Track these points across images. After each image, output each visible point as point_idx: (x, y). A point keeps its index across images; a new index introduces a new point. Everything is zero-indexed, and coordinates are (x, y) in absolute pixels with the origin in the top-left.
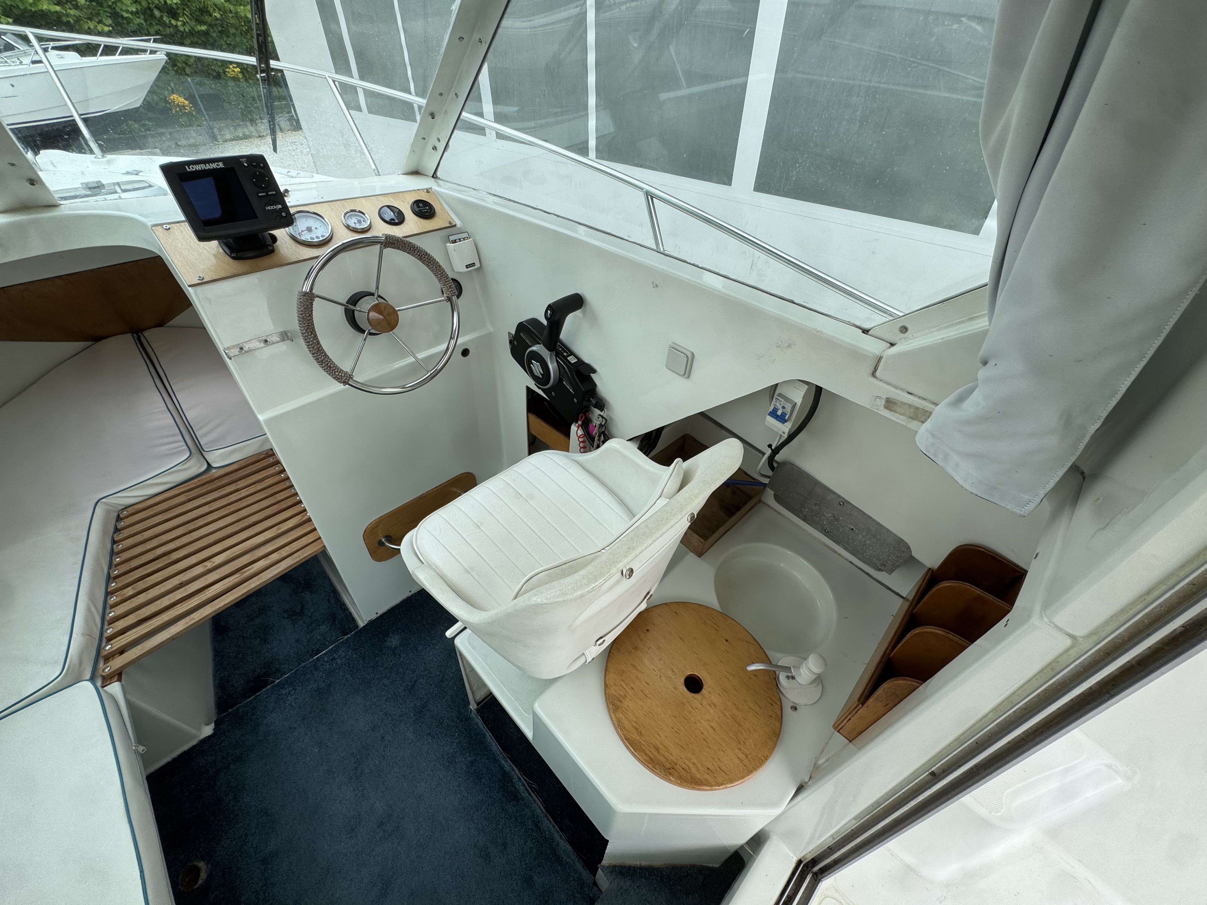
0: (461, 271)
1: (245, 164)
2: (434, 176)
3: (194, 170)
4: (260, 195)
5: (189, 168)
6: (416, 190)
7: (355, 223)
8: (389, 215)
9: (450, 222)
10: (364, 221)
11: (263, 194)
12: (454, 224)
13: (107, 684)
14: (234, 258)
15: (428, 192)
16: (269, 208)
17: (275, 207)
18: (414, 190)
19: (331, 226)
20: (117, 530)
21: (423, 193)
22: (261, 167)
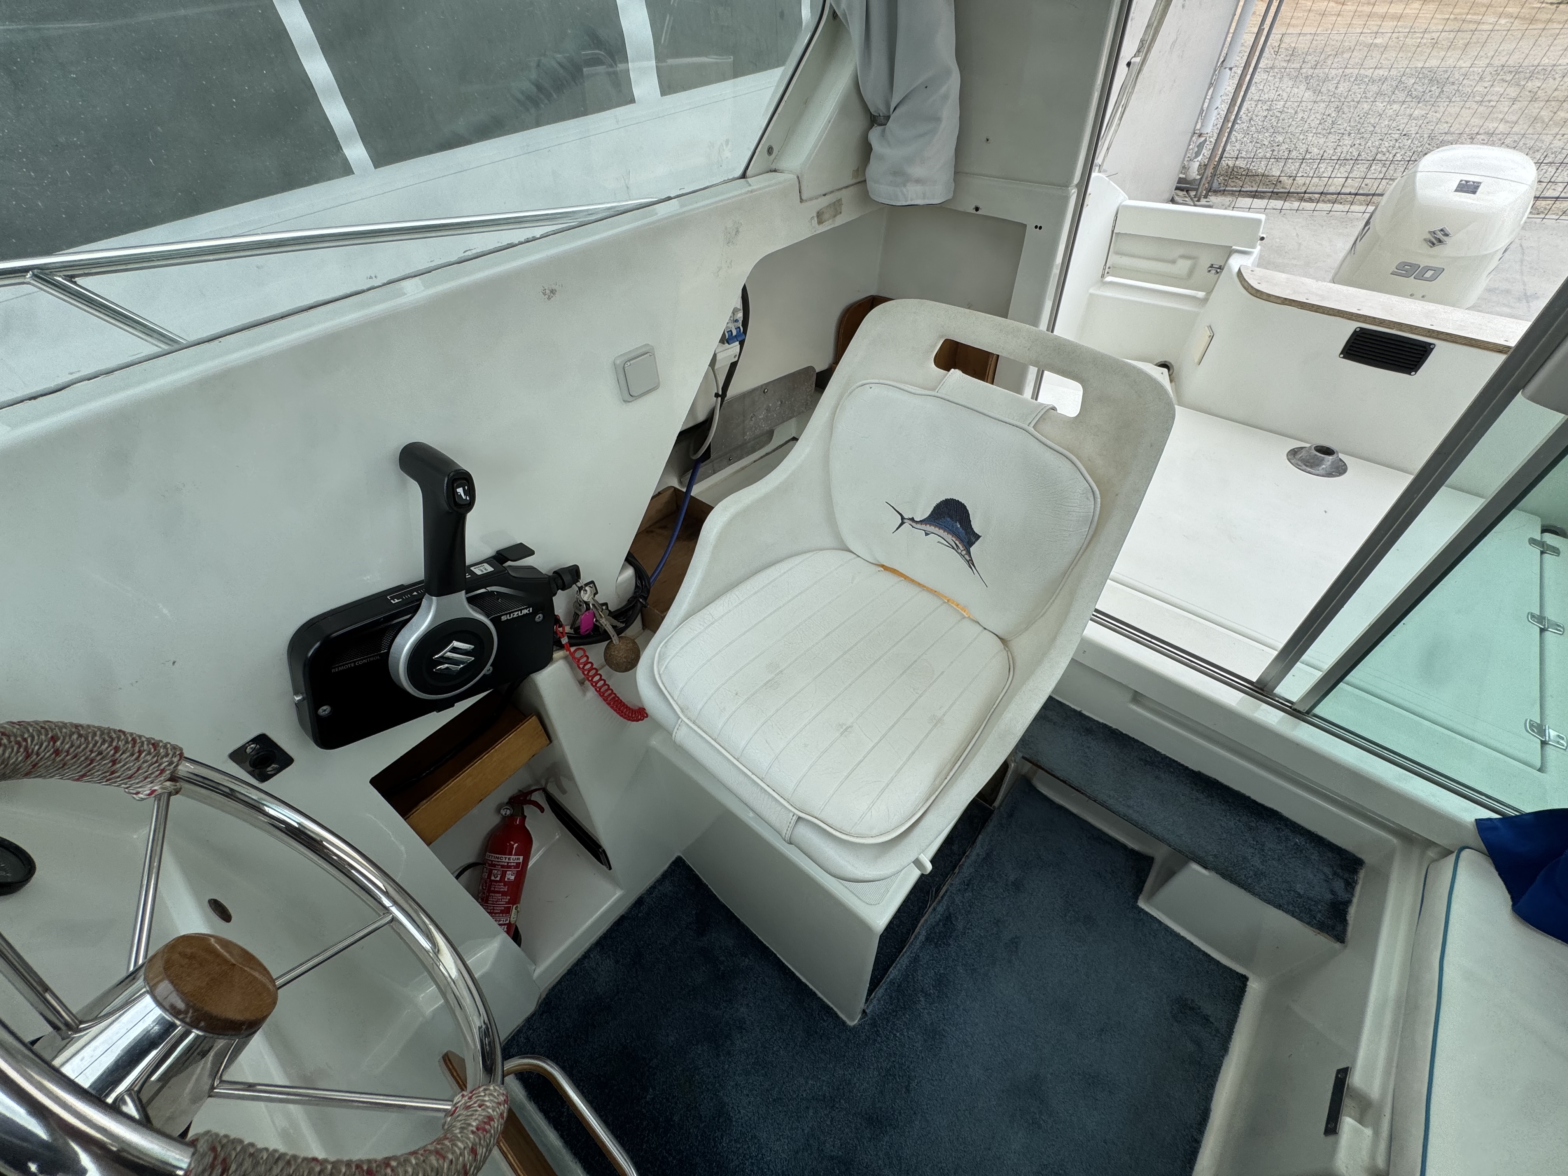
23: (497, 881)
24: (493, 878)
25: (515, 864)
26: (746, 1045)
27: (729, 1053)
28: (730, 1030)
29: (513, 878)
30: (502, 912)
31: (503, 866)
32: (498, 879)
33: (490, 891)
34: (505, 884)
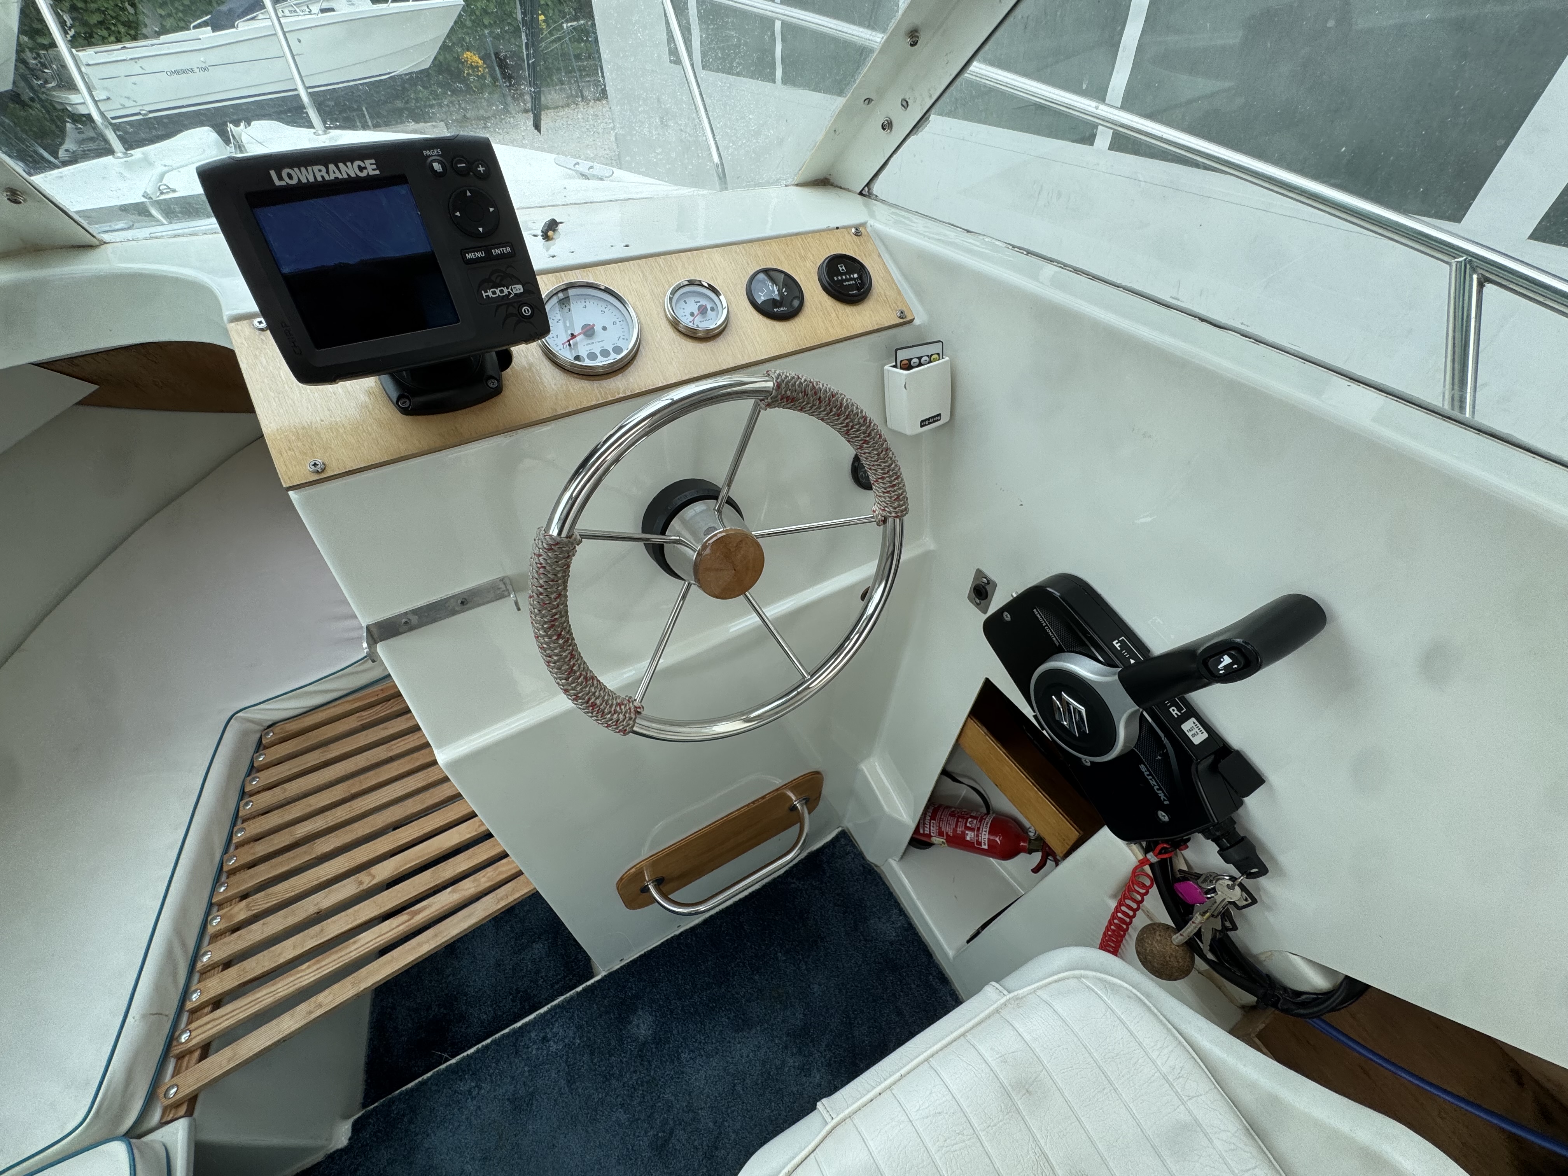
0: (909, 432)
1: (437, 166)
2: (866, 193)
3: (294, 182)
4: (469, 256)
5: (281, 178)
6: (832, 229)
7: (692, 314)
8: (768, 291)
9: (902, 315)
10: (712, 309)
11: (479, 254)
12: (909, 318)
13: (169, 1118)
14: (405, 411)
15: (858, 234)
16: (490, 293)
17: (506, 291)
18: (828, 230)
19: (640, 324)
20: (253, 769)
21: (847, 237)
22: (479, 176)
23: (966, 823)
24: (970, 820)
25: (980, 840)
26: (787, 1069)
27: (786, 1047)
28: (804, 1055)
29: (968, 838)
30: (940, 828)
31: (979, 829)
32: (968, 825)
33: (959, 817)
34: (964, 833)
